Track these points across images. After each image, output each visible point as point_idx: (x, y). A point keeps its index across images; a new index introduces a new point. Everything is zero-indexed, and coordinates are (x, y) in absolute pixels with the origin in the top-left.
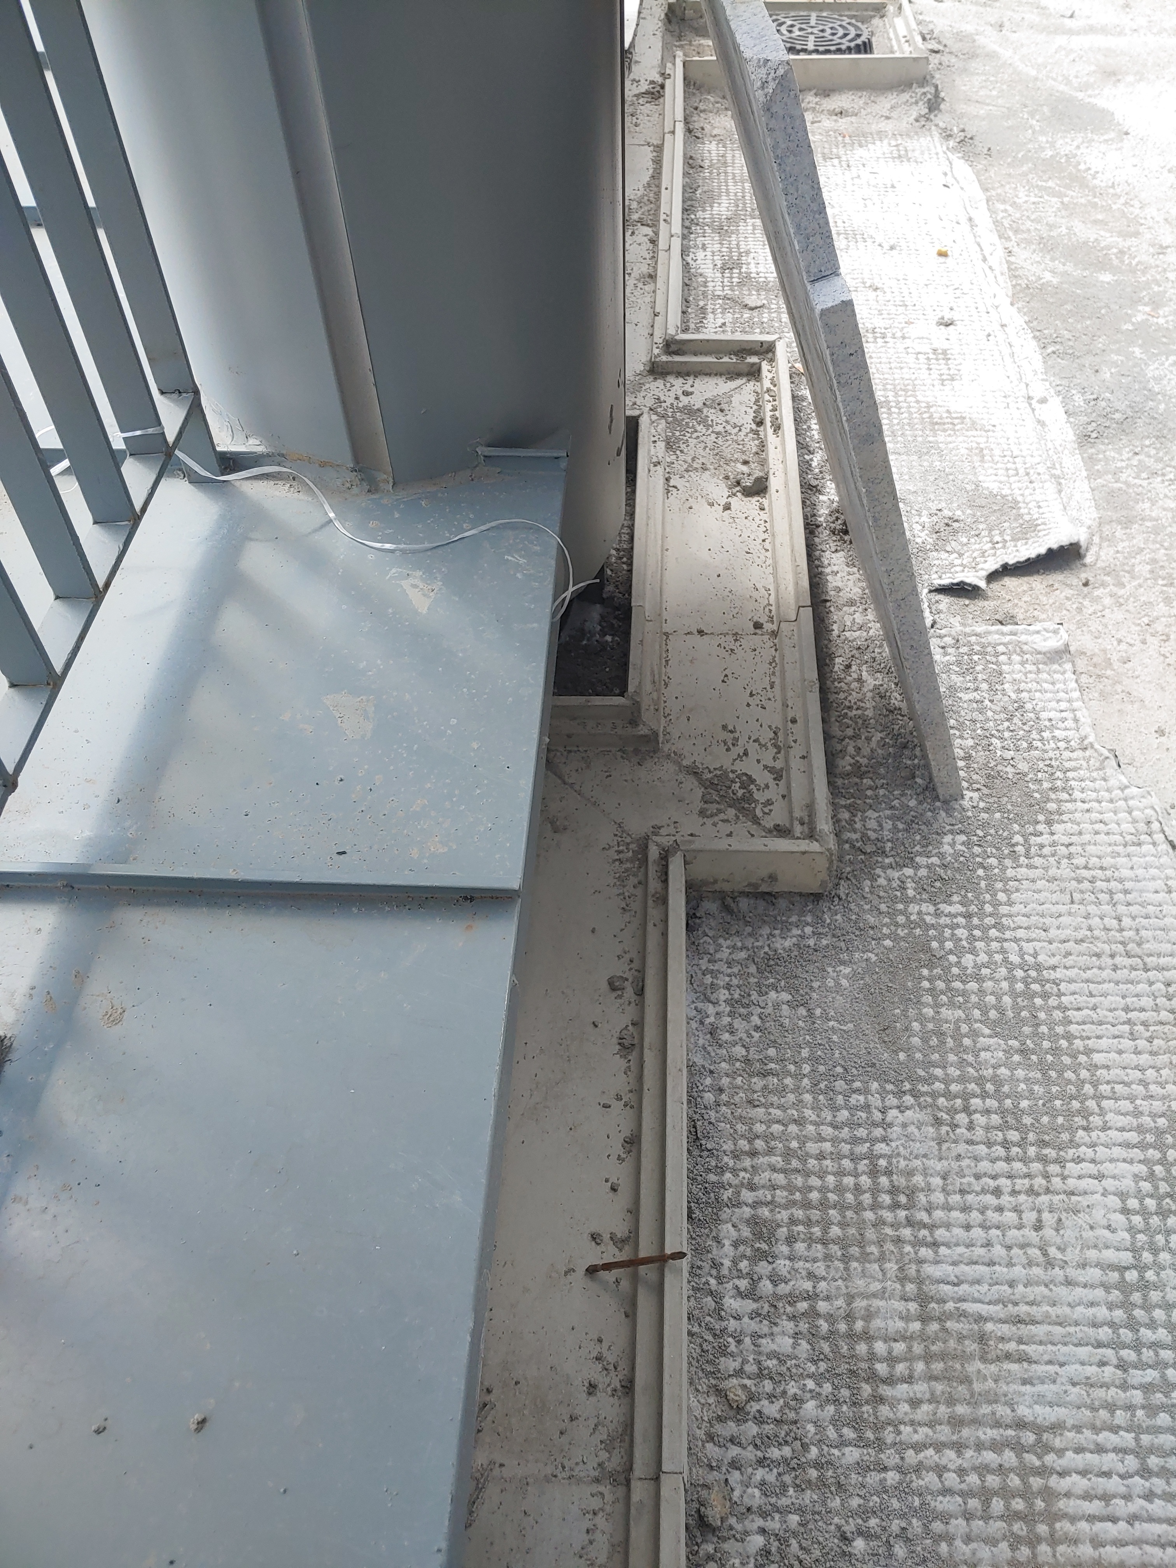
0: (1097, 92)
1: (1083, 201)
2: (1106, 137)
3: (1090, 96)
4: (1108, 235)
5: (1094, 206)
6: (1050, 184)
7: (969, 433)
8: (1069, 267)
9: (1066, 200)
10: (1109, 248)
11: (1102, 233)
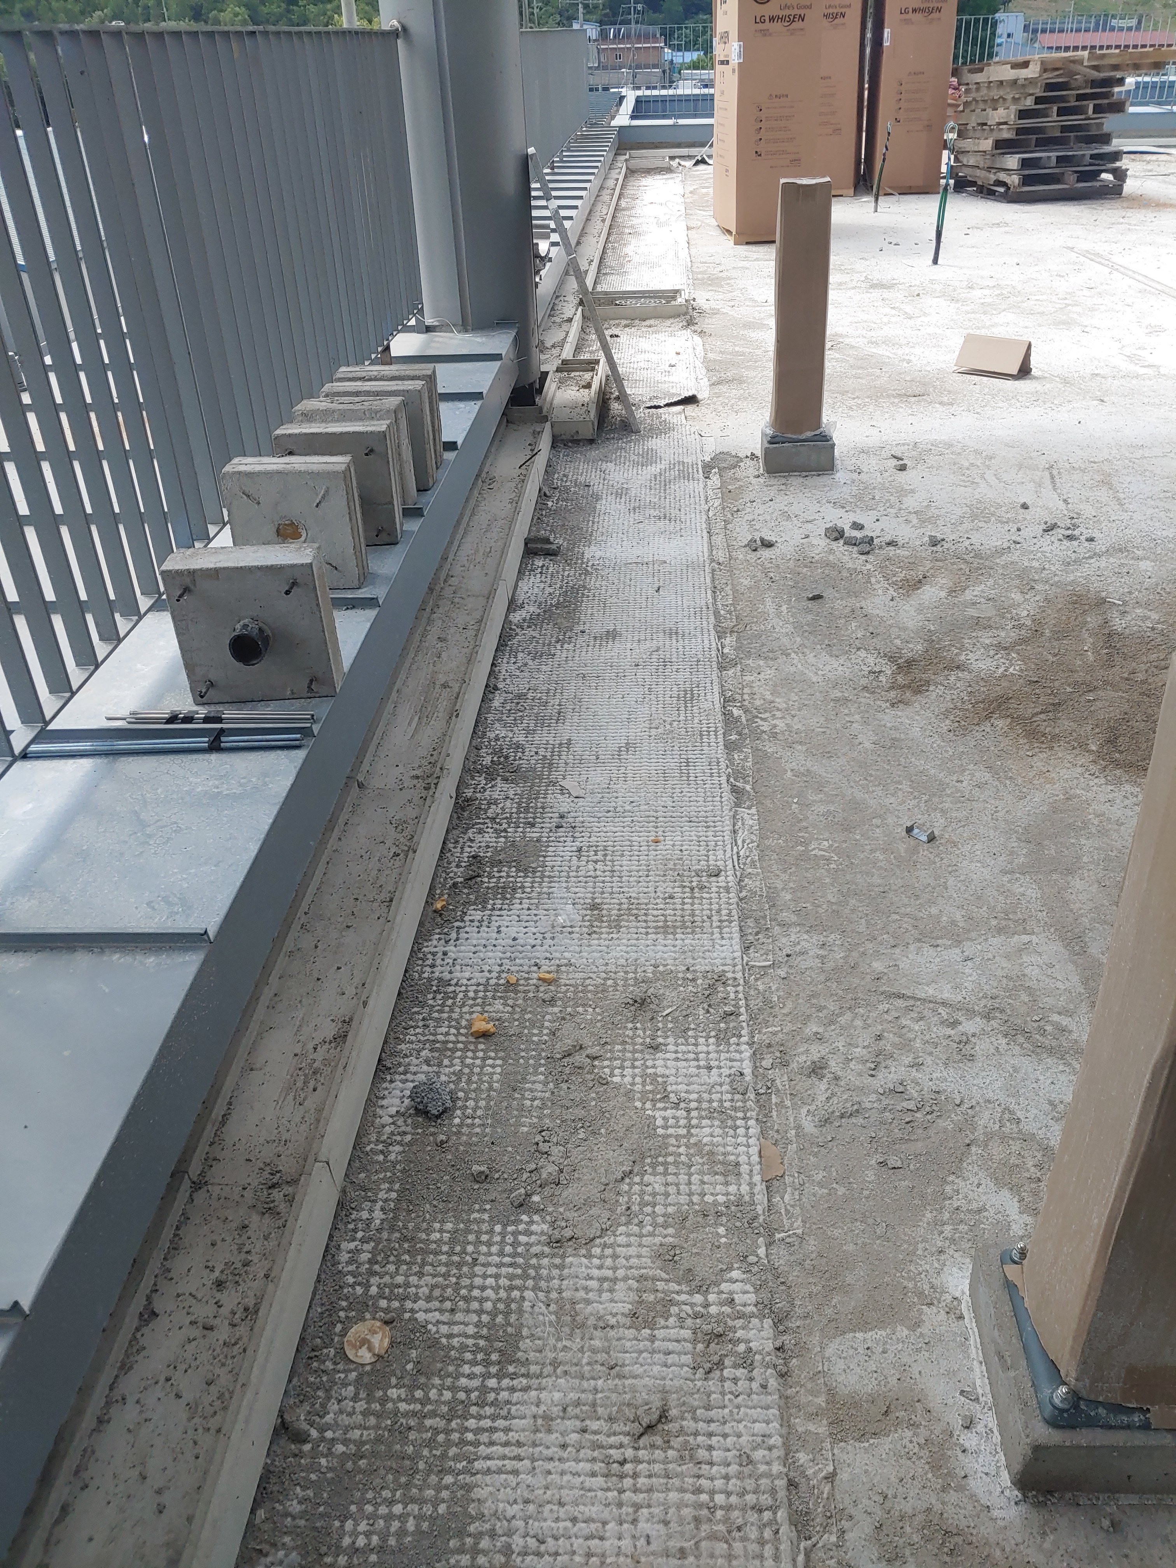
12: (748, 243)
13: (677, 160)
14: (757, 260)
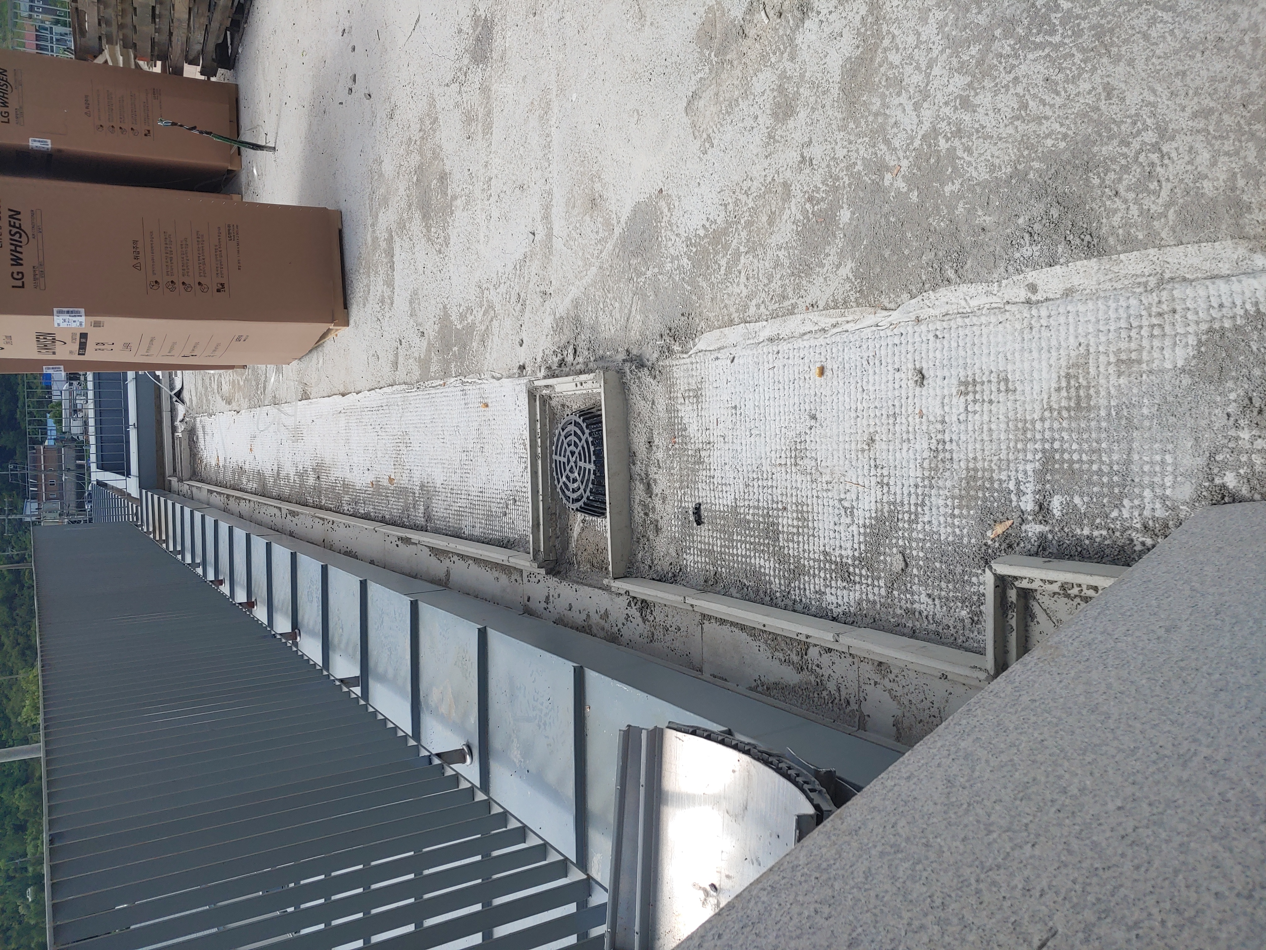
0: (614, 216)
1: (744, 234)
2: (666, 210)
3: (619, 222)
4: (787, 212)
5: (749, 223)
6: (723, 262)
7: (1092, 371)
8: (832, 250)
9: (742, 249)
10: (804, 212)
11: (785, 217)
12: (346, 306)
13: (177, 423)
14: (390, 283)
